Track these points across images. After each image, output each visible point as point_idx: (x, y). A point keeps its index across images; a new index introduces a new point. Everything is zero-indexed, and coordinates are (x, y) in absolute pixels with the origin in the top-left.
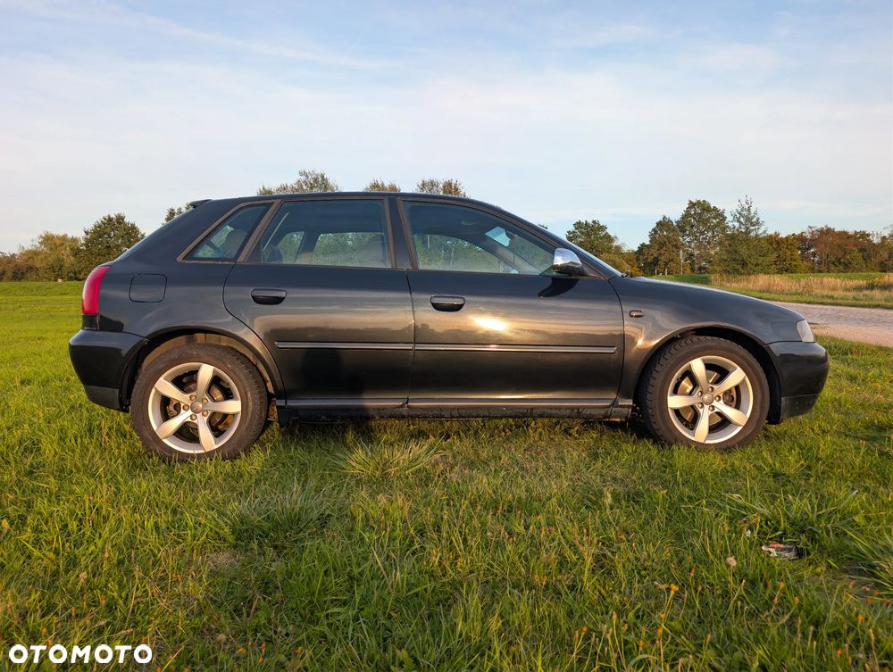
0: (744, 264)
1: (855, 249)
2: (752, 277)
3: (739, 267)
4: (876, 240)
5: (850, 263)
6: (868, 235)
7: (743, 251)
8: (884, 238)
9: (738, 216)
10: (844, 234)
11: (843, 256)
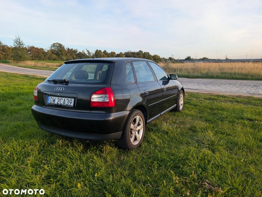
0: (21, 57)
1: (41, 53)
2: (25, 62)
3: (19, 58)
4: (46, 51)
5: (41, 57)
6: (44, 49)
7: (20, 53)
8: (48, 50)
9: (16, 41)
10: (37, 48)
11: (39, 55)
